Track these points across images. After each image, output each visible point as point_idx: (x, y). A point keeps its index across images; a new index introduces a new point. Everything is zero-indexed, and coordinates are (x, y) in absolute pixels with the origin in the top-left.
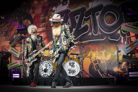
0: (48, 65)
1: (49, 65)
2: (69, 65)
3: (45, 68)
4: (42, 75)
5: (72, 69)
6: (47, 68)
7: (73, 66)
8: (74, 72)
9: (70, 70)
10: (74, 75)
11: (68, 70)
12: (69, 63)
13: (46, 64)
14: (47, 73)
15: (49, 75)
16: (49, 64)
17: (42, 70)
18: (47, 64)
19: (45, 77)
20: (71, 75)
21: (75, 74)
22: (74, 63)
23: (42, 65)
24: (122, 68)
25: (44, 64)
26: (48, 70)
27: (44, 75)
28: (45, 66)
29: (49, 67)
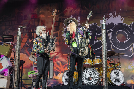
0: (93, 74)
1: (94, 74)
2: (115, 74)
3: (89, 76)
5: (118, 78)
6: (91, 76)
7: (118, 75)
8: (119, 81)
9: (115, 79)
11: (114, 79)
12: (115, 72)
13: (90, 72)
14: (91, 82)
16: (93, 72)
17: (86, 78)
18: (92, 72)
19: (90, 85)
20: (117, 84)
21: (120, 83)
25: (88, 72)
26: (92, 78)
27: (88, 84)
28: (89, 74)
29: (94, 76)
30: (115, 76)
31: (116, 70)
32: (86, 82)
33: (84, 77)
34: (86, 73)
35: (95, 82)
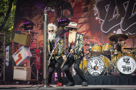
0: (98, 62)
1: (100, 62)
2: (123, 61)
3: (95, 65)
4: (92, 73)
5: (127, 66)
6: (97, 65)
7: (128, 62)
8: (129, 69)
9: (124, 67)
10: (129, 73)
11: (122, 67)
12: (123, 59)
13: (95, 60)
14: (97, 71)
15: (100, 73)
16: (99, 60)
17: (92, 68)
18: (97, 60)
19: (95, 75)
20: (126, 73)
21: (131, 72)
22: (129, 59)
23: (91, 61)
25: (94, 61)
26: (98, 67)
27: (94, 74)
28: (95, 63)
29: (100, 64)
30: (124, 64)
31: (126, 57)
33: (90, 66)
34: (92, 61)
35: (100, 72)
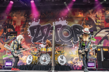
0: (46, 58)
1: (47, 57)
3: (44, 59)
4: (42, 64)
5: (62, 60)
6: (45, 59)
7: (62, 59)
8: (63, 62)
9: (61, 61)
10: (63, 64)
13: (45, 56)
14: (45, 63)
15: (47, 64)
16: (47, 56)
17: (42, 60)
18: (46, 56)
19: (44, 65)
20: (62, 64)
21: (64, 64)
22: (63, 57)
23: (42, 57)
24: (73, 61)
25: (43, 57)
26: (46, 60)
30: (61, 59)
31: (61, 55)
32: (42, 63)
33: (41, 60)
